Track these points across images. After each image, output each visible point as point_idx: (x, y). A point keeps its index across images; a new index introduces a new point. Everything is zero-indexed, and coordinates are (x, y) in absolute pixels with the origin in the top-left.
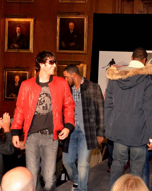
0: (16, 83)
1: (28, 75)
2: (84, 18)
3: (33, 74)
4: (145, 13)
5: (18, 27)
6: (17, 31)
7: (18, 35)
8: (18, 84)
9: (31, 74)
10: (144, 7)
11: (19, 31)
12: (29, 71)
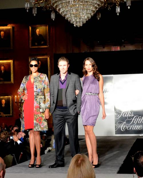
0: (3, 105)
1: (11, 98)
2: (47, 58)
3: (14, 98)
4: (89, 51)
5: (3, 66)
6: (2, 69)
7: (3, 71)
8: (4, 105)
9: (13, 98)
10: (87, 47)
11: (3, 69)
12: (11, 96)
